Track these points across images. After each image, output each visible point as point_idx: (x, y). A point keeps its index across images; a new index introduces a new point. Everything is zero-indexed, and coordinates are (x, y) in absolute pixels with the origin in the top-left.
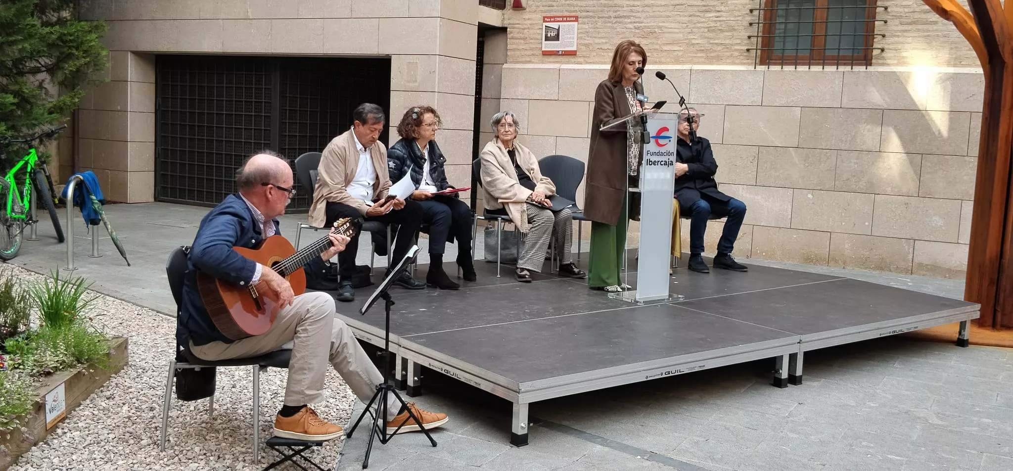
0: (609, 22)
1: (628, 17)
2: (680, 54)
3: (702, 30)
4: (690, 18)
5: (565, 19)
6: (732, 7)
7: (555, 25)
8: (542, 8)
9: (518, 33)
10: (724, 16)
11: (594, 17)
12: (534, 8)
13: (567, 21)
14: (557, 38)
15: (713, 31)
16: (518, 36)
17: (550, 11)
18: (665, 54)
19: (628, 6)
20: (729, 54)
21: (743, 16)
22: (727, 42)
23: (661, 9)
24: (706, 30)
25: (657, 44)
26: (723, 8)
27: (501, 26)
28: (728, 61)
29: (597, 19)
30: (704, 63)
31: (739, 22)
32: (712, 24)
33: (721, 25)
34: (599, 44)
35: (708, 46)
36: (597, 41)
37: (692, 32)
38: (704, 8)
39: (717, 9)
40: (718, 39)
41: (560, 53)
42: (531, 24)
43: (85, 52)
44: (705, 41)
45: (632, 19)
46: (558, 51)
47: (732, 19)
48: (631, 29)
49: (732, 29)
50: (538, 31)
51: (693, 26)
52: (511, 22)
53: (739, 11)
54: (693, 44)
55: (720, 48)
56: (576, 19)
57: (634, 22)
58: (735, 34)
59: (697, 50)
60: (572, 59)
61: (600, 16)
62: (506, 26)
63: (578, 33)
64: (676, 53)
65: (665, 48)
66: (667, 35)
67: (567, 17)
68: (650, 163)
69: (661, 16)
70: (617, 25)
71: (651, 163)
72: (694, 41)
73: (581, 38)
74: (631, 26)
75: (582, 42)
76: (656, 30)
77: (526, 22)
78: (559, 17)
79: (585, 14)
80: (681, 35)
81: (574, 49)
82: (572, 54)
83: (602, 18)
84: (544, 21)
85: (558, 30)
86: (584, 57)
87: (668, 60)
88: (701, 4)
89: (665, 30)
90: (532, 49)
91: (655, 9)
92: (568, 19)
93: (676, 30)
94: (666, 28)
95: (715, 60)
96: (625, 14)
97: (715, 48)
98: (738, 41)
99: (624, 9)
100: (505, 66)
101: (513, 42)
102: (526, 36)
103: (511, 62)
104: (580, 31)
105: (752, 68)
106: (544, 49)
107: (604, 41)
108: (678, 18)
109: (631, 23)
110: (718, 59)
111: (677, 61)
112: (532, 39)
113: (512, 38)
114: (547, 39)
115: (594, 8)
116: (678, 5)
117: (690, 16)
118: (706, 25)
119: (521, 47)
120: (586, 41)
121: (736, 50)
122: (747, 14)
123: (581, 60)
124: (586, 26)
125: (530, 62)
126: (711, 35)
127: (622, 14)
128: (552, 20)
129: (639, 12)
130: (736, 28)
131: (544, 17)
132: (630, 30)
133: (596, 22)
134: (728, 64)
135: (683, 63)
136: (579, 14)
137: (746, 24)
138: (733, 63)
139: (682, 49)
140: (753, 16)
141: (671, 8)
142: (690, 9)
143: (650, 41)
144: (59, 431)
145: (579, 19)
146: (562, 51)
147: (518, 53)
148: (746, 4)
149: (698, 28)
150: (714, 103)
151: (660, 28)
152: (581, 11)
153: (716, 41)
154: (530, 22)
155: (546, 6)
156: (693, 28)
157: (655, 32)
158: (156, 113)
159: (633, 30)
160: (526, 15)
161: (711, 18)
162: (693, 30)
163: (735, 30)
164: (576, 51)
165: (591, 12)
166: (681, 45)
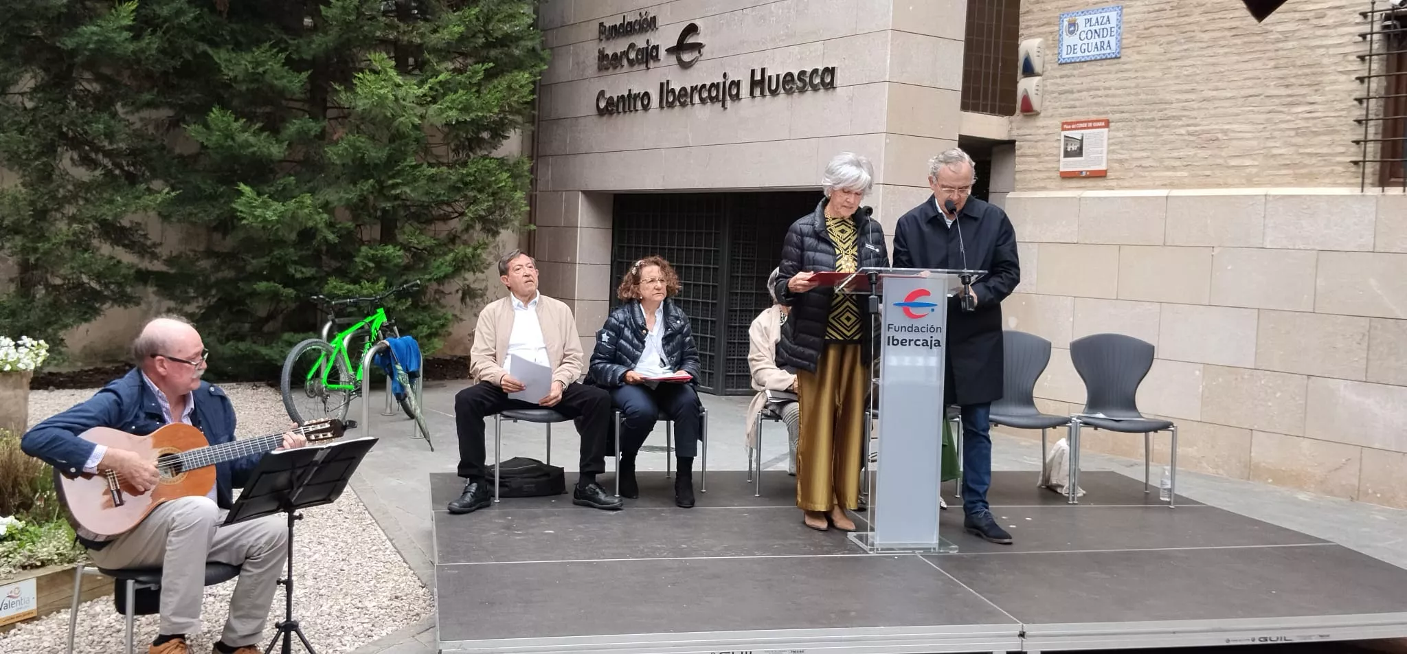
0: (1152, 127)
1: (1179, 118)
2: (1254, 170)
3: (1288, 133)
4: (1269, 116)
5: (1091, 124)
6: (1330, 97)
7: (1076, 134)
8: (1061, 111)
9: (1029, 148)
10: (1320, 112)
11: (1131, 121)
12: (1050, 112)
13: (1093, 127)
14: (1079, 152)
15: (1304, 134)
16: (1028, 152)
17: (1071, 114)
18: (1233, 171)
19: (1179, 101)
20: (1327, 169)
21: (1348, 109)
22: (1325, 150)
23: (1226, 104)
24: (1292, 133)
25: (1221, 157)
26: (1317, 98)
27: (1007, 139)
28: (1327, 181)
29: (1135, 123)
30: (1289, 184)
31: (1342, 118)
32: (1302, 124)
33: (1315, 125)
34: (1137, 159)
35: (1297, 159)
36: (1136, 155)
37: (1272, 138)
38: (1290, 99)
39: (1309, 99)
40: (1311, 146)
41: (1084, 174)
42: (1047, 134)
43: (494, 194)
44: (1292, 150)
45: (1185, 121)
46: (1081, 172)
47: (1333, 114)
48: (1182, 135)
49: (1331, 131)
50: (1056, 144)
51: (1274, 127)
52: (1021, 132)
53: (1341, 101)
54: (1274, 156)
55: (1314, 160)
56: (1107, 123)
57: (1188, 125)
58: (1337, 137)
59: (1280, 165)
60: (1101, 183)
61: (1140, 117)
62: (1013, 138)
63: (1109, 145)
64: (1248, 170)
65: (1233, 162)
66: (1235, 143)
67: (1093, 121)
68: (893, 341)
69: (1225, 115)
70: (1161, 130)
71: (895, 342)
72: (1275, 151)
73: (1113, 152)
74: (1183, 131)
75: (1116, 157)
76: (1220, 136)
77: (1039, 132)
78: (1082, 122)
79: (1118, 116)
80: (1254, 143)
81: (1103, 167)
82: (1100, 175)
83: (1143, 120)
84: (1064, 129)
85: (1082, 141)
86: (1117, 179)
87: (1237, 181)
88: (1284, 94)
89: (1232, 135)
90: (1048, 170)
91: (1217, 104)
92: (1095, 125)
93: (1249, 135)
94: (1234, 131)
95: (1306, 180)
96: (1174, 114)
97: (1307, 161)
98: (1342, 149)
99: (1174, 106)
100: (1011, 195)
101: (1022, 162)
102: (1040, 151)
103: (1020, 190)
104: (1111, 141)
105: (1357, 191)
106: (1062, 169)
107: (1144, 154)
108: (1251, 116)
109: (1183, 126)
110: (1311, 178)
111: (1250, 182)
112: (1047, 156)
113: (1022, 156)
114: (1067, 154)
115: (1132, 107)
116: (1251, 96)
117: (1269, 112)
118: (1292, 125)
119: (1033, 167)
120: (1119, 156)
121: (1339, 163)
122: (1354, 106)
123: (1113, 183)
124: (1120, 134)
125: (1044, 188)
126: (1300, 140)
127: (1169, 113)
128: (1073, 126)
129: (1194, 109)
130: (1338, 128)
131: (1064, 124)
132: (1181, 138)
133: (1134, 127)
134: (1325, 185)
135: (1259, 185)
136: (1110, 117)
137: (1351, 121)
138: (1335, 184)
139: (1256, 163)
140: (1363, 109)
141: (1240, 102)
142: (1268, 101)
143: (1210, 152)
144: (12, 632)
145: (1111, 124)
146: (1087, 171)
147: (1028, 176)
148: (1352, 91)
149: (1281, 130)
150: (1301, 247)
151: (1225, 132)
152: (1113, 112)
153: (1309, 150)
154: (1045, 131)
155: (1066, 107)
156: (1274, 130)
157: (1217, 139)
158: (612, 265)
159: (1187, 137)
160: (1040, 122)
161: (1301, 115)
162: (1276, 134)
163: (1338, 132)
164: (1105, 171)
165: (1127, 112)
166: (1255, 156)
